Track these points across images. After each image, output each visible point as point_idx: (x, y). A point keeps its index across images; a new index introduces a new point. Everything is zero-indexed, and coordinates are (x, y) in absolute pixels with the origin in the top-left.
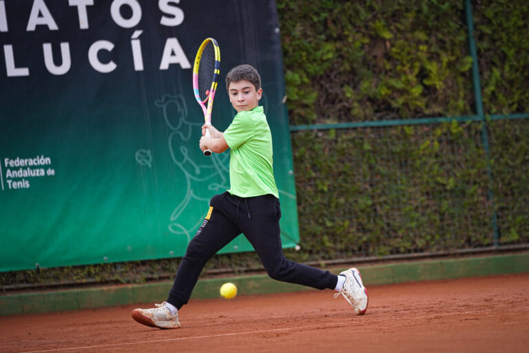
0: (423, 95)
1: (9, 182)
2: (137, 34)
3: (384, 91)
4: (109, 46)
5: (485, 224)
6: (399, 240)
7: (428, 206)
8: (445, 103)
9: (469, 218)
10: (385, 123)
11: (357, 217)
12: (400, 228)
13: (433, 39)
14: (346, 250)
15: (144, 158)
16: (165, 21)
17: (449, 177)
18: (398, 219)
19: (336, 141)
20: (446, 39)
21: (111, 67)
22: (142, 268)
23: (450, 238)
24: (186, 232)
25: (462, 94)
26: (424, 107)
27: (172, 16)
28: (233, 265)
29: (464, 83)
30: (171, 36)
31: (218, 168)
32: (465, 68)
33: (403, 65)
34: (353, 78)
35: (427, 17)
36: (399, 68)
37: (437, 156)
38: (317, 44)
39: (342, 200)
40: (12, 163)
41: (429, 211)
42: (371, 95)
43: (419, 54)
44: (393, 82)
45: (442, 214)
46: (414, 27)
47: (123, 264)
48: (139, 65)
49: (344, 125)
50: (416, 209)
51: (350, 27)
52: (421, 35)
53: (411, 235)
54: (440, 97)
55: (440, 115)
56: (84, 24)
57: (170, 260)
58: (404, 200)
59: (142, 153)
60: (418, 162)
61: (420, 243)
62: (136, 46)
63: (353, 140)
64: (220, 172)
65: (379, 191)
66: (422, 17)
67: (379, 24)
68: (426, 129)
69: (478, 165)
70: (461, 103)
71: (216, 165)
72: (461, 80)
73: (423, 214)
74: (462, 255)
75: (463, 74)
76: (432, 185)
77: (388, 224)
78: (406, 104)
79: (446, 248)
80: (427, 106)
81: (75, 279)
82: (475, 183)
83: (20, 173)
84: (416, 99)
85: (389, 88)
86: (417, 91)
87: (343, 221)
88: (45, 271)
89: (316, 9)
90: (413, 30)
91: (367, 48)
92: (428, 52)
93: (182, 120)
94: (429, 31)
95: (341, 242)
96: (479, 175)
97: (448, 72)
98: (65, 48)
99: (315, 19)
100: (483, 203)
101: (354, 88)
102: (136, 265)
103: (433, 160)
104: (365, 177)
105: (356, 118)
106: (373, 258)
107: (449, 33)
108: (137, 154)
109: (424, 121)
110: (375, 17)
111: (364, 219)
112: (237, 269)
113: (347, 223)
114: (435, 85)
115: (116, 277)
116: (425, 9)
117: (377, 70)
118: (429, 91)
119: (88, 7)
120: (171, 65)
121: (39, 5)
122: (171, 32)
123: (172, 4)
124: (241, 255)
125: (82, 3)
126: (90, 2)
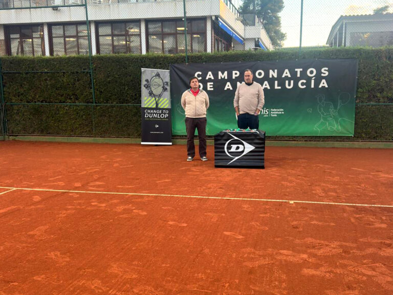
1: (271, 115)
2: (314, 78)
4: (305, 81)
15: (310, 111)
16: (322, 75)
21: (305, 87)
24: (319, 130)
27: (325, 73)
39: (371, 124)
40: (273, 110)
47: (300, 136)
48: (313, 86)
56: (299, 75)
62: (313, 82)
63: (377, 108)
64: (332, 115)
71: (331, 113)
77: (385, 132)
81: (286, 139)
83: (275, 113)
87: (370, 130)
88: (278, 136)
93: (323, 101)
95: (368, 135)
98: (292, 82)
101: (381, 93)
102: (303, 137)
104: (379, 118)
105: (380, 102)
108: (308, 109)
111: (377, 130)
112: (333, 140)
115: (297, 139)
119: (300, 71)
120: (322, 86)
121: (287, 71)
122: (324, 78)
123: (325, 70)
124: (335, 137)
125: (299, 70)
126: (301, 70)
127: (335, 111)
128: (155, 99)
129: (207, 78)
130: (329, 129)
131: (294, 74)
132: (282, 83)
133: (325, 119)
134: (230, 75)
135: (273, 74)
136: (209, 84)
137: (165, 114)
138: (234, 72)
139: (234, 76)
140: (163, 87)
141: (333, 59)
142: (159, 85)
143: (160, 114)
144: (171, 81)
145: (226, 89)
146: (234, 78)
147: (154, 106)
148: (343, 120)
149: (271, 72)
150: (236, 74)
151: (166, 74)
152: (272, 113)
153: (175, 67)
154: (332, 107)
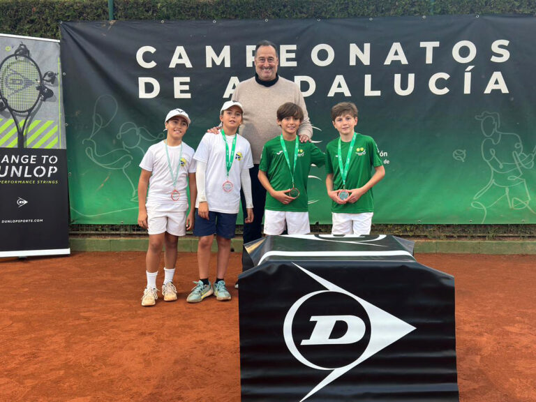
2: (470, 68)
4: (446, 76)
15: (460, 155)
16: (494, 59)
21: (446, 91)
22: (447, 229)
24: (484, 208)
27: (500, 56)
28: (519, 232)
30: (497, 70)
31: (518, 165)
47: (432, 225)
48: (467, 90)
56: (429, 60)
57: (469, 226)
59: (458, 152)
62: (468, 77)
64: (518, 168)
71: (516, 163)
93: (495, 130)
98: (411, 77)
102: (440, 226)
108: (455, 152)
112: (522, 235)
115: (426, 233)
119: (434, 49)
120: (493, 90)
121: (396, 46)
122: (497, 67)
123: (501, 46)
124: (526, 226)
125: (429, 46)
126: (437, 44)
127: (527, 156)
128: (16, 123)
129: (172, 65)
130: (511, 205)
131: (416, 55)
132: (383, 77)
133: (501, 178)
134: (239, 56)
135: (360, 54)
136: (177, 80)
137: (47, 165)
138: (250, 49)
139: (250, 61)
140: (41, 88)
141: (523, 15)
142: (28, 83)
143: (32, 167)
144: (63, 69)
145: (226, 95)
146: (249, 64)
147: (14, 144)
149: (354, 49)
151: (47, 51)
153: (73, 29)
154: (518, 145)
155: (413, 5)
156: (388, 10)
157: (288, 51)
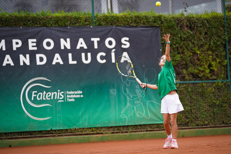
0: (210, 72)
1: (68, 99)
2: (114, 50)
3: (196, 71)
4: (104, 54)
5: (229, 117)
6: (199, 121)
7: (209, 110)
8: (217, 75)
9: (224, 115)
10: (196, 82)
11: (185, 113)
12: (200, 117)
13: (214, 54)
14: (181, 124)
15: (114, 92)
16: (123, 46)
17: (217, 100)
18: (199, 114)
19: (179, 88)
20: (219, 54)
21: (104, 61)
22: (111, 129)
23: (217, 121)
24: (126, 117)
25: (223, 72)
26: (210, 77)
27: (125, 45)
28: (142, 129)
29: (224, 69)
30: (125, 51)
32: (225, 64)
33: (203, 62)
34: (186, 67)
35: (213, 46)
36: (202, 63)
37: (213, 93)
38: (174, 55)
40: (69, 93)
41: (210, 112)
42: (192, 72)
43: (209, 59)
44: (199, 68)
45: (214, 113)
46: (208, 50)
47: (104, 127)
48: (113, 61)
49: (182, 82)
50: (205, 111)
51: (186, 49)
52: (210, 53)
53: (203, 120)
54: (216, 73)
55: (215, 79)
56: (96, 46)
57: (120, 126)
58: (201, 108)
59: (113, 90)
60: (207, 95)
61: (206, 123)
62: (113, 55)
63: (185, 87)
64: (139, 97)
65: (193, 105)
66: (211, 46)
67: (196, 49)
68: (210, 84)
69: (227, 97)
70: (223, 75)
71: (138, 95)
72: (223, 68)
73: (208, 113)
74: (221, 127)
75: (224, 66)
76: (211, 103)
77: (196, 116)
78: (204, 76)
79: (215, 124)
80: (211, 76)
81: (88, 132)
82: (226, 103)
83: (72, 96)
84: (207, 74)
85: (198, 70)
86: (208, 71)
87: (180, 115)
88: (78, 129)
89: (175, 43)
90: (207, 51)
91: (191, 56)
92: (212, 58)
93: (127, 79)
94: (213, 51)
95: (179, 122)
96: (227, 100)
97: (219, 65)
99: (174, 46)
100: (228, 109)
101: (187, 70)
103: (212, 95)
104: (188, 100)
105: (186, 80)
106: (190, 127)
107: (220, 52)
108: (111, 90)
109: (210, 81)
110: (195, 46)
111: (187, 114)
112: (143, 130)
113: (181, 115)
114: (214, 69)
115: (102, 132)
116: (212, 44)
117: (194, 64)
118: (212, 71)
119: (98, 41)
120: (124, 61)
121: (81, 40)
123: (126, 41)
124: (145, 125)
125: (96, 40)
126: (98, 39)
127: (141, 92)
130: (138, 116)
131: (90, 44)
132: (77, 56)
133: (132, 103)
134: (9, 45)
135: (65, 44)
138: (14, 41)
139: (15, 47)
141: (133, 27)
145: (4, 64)
146: (14, 49)
148: (152, 103)
149: (62, 41)
150: (17, 43)
152: (68, 96)
154: (137, 87)
155: (86, 21)
156: (76, 23)
157: (32, 42)
